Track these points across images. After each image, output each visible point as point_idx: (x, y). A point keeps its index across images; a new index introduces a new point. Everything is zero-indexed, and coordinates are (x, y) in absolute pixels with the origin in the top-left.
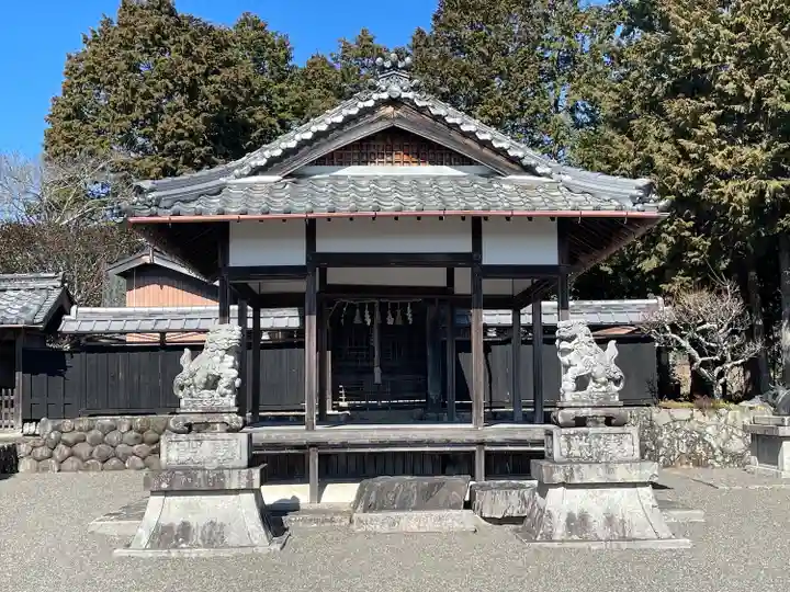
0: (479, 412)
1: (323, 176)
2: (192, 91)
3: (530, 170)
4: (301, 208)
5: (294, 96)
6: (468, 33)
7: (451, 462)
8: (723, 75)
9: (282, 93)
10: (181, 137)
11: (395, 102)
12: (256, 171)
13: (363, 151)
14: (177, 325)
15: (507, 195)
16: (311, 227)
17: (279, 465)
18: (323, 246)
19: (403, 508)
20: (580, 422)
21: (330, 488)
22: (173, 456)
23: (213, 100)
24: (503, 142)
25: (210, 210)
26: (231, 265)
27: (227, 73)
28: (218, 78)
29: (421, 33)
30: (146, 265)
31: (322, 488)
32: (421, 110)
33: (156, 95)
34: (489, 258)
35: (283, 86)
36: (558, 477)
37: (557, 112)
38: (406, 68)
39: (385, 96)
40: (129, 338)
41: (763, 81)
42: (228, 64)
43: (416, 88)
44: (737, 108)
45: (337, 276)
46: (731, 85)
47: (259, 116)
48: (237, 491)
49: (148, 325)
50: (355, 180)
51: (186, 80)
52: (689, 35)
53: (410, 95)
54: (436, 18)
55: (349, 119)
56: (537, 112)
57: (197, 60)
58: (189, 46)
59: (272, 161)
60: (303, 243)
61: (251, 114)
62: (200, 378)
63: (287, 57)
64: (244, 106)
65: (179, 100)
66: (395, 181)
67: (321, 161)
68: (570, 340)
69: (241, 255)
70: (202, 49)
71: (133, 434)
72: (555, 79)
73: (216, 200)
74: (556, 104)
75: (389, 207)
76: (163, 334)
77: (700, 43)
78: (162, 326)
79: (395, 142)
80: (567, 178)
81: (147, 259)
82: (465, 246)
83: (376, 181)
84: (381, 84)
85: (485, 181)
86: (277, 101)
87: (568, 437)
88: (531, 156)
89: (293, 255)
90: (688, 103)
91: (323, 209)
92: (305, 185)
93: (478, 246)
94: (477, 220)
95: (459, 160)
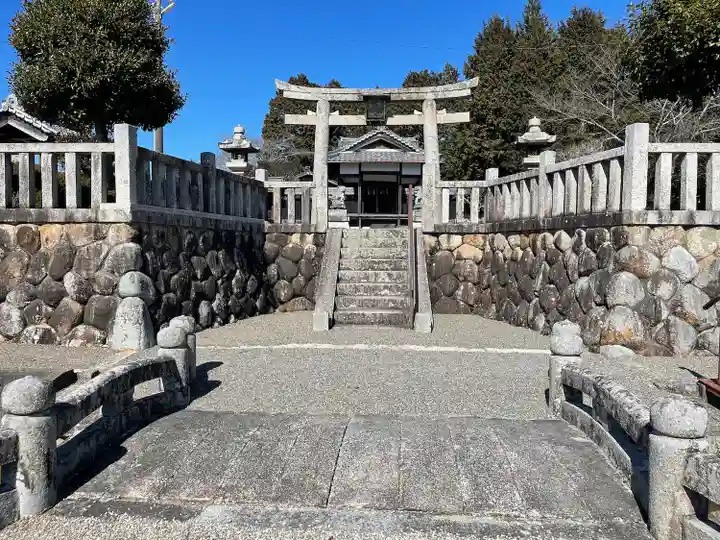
1: (363, 151)
3: (414, 151)
4: (358, 160)
7: (394, 222)
12: (347, 150)
13: (372, 146)
15: (408, 157)
16: (360, 165)
17: (353, 222)
18: (363, 169)
21: (364, 227)
24: (408, 143)
25: (336, 160)
26: (341, 173)
31: (362, 227)
32: (388, 135)
34: (404, 173)
39: (379, 131)
44: (492, 127)
45: (366, 178)
48: (345, 222)
50: (371, 152)
55: (370, 137)
59: (351, 148)
60: (358, 168)
66: (381, 153)
67: (363, 148)
69: (343, 171)
79: (381, 143)
82: (398, 170)
85: (403, 153)
89: (356, 171)
90: (478, 126)
91: (363, 160)
92: (359, 154)
93: (401, 169)
94: (401, 164)
95: (397, 148)
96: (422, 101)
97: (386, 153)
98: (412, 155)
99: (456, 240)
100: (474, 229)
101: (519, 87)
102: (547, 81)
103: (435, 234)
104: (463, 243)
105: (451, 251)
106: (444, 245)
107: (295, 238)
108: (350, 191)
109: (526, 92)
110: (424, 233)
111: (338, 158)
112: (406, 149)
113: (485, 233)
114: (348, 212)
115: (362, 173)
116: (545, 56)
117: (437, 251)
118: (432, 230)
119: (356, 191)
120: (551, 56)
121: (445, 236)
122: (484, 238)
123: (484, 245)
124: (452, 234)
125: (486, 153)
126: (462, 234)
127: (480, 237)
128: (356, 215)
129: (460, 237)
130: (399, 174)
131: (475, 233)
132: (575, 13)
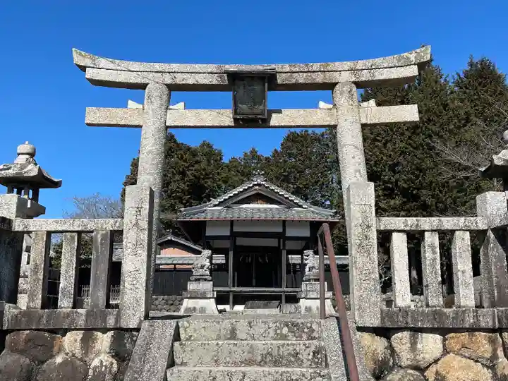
0: (284, 284)
1: (236, 207)
2: (183, 174)
3: (301, 206)
4: (229, 217)
5: (224, 175)
6: (295, 151)
8: (384, 174)
9: (218, 174)
10: (178, 192)
11: (259, 185)
12: (215, 206)
13: (248, 200)
14: (180, 262)
15: (294, 214)
16: (232, 223)
17: (221, 299)
18: (236, 229)
19: (258, 308)
20: (309, 280)
21: (236, 306)
22: (191, 288)
23: (191, 178)
24: (293, 198)
25: (201, 217)
26: (207, 235)
27: (197, 166)
28: (193, 169)
29: (275, 150)
30: (169, 240)
31: (234, 306)
32: (267, 187)
33: (169, 175)
34: (288, 234)
35: (219, 171)
36: (303, 296)
37: (332, 183)
38: (262, 175)
39: (256, 183)
40: (161, 267)
41: (397, 176)
42: (197, 162)
43: (266, 181)
44: (389, 185)
45: (241, 241)
46: (387, 177)
47: (209, 183)
48: (210, 298)
49: (169, 262)
50: (246, 209)
51: (181, 169)
52: (372, 158)
53: (264, 183)
54: (282, 145)
55: (245, 190)
56: (323, 183)
57: (185, 161)
58: (182, 155)
59: (220, 202)
60: (229, 228)
61: (206, 182)
62: (199, 265)
63: (221, 159)
64: (203, 179)
65: (178, 177)
66: (259, 209)
67: (235, 203)
68: (308, 256)
69: (210, 232)
70: (187, 156)
71: (163, 301)
72: (331, 170)
73: (203, 214)
74: (332, 180)
75: (256, 217)
76: (175, 265)
77: (375, 162)
78: (175, 262)
79: (258, 197)
80: (312, 209)
81: (169, 238)
82: (280, 230)
83: (253, 209)
84: (255, 179)
85: (287, 210)
86: (217, 177)
87: (306, 284)
88: (301, 202)
89: (226, 232)
91: (235, 217)
92: (231, 210)
93: (284, 230)
94: (284, 222)
95: (279, 203)
96: (335, 84)
97: (265, 209)
98: (298, 212)
99: (431, 344)
100: (469, 321)
101: (419, 139)
102: (450, 131)
103: (384, 332)
104: (446, 352)
105: (421, 370)
106: (405, 357)
107: (71, 342)
108: (220, 259)
109: (428, 144)
110: (360, 329)
112: (290, 205)
113: (493, 330)
114: (214, 286)
115: (234, 235)
116: (445, 106)
117: (391, 369)
118: (376, 322)
119: (227, 259)
120: (451, 106)
121: (405, 335)
122: (492, 342)
123: (494, 357)
124: (422, 330)
126: (443, 332)
127: (482, 337)
128: (227, 289)
129: (438, 338)
130: (281, 236)
131: (472, 330)
132: (471, 65)
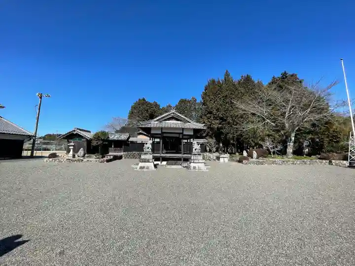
0: (182, 153)
1: (164, 122)
3: (190, 122)
4: (161, 126)
7: (179, 159)
11: (173, 113)
13: (169, 119)
15: (187, 125)
16: (162, 129)
18: (163, 131)
21: (163, 162)
22: (143, 157)
23: (150, 112)
24: (187, 119)
29: (177, 105)
30: (140, 133)
32: (176, 114)
34: (184, 133)
36: (192, 162)
38: (175, 109)
41: (219, 113)
45: (165, 135)
46: (215, 113)
47: (156, 114)
48: (151, 162)
49: (140, 140)
50: (168, 123)
51: (147, 109)
54: (179, 103)
59: (157, 120)
62: (147, 147)
63: (160, 107)
65: (145, 112)
66: (173, 123)
68: (194, 144)
69: (153, 132)
70: (149, 105)
71: (138, 154)
79: (172, 118)
80: (194, 124)
84: (171, 111)
85: (184, 124)
86: (158, 112)
87: (194, 156)
89: (159, 132)
90: (210, 115)
91: (163, 126)
92: (161, 123)
93: (183, 131)
94: (183, 129)
95: (181, 121)
97: (175, 123)
111: (150, 125)
112: (186, 122)
115: (163, 133)
125: (214, 126)
130: (182, 134)
